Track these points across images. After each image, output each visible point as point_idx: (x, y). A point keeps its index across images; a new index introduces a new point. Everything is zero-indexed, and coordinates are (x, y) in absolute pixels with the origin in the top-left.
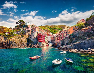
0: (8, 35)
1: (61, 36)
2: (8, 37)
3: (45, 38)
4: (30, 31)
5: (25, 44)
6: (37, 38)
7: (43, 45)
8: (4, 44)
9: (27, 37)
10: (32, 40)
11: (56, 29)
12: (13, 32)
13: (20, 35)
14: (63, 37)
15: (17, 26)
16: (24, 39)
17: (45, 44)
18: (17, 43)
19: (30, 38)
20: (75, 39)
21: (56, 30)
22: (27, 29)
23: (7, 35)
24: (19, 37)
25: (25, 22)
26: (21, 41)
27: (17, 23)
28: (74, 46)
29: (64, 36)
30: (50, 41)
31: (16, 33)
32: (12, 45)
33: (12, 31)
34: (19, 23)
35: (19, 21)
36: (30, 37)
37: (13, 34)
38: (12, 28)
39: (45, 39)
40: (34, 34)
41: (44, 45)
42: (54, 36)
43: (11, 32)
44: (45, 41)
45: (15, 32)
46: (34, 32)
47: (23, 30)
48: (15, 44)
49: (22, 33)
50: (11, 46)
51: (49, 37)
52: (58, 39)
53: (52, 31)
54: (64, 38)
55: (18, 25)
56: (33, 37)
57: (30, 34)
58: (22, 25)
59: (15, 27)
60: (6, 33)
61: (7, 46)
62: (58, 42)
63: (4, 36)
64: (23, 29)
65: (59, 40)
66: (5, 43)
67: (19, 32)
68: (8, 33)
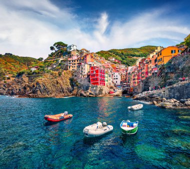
0: (36, 73)
1: (142, 71)
2: (35, 77)
3: (106, 75)
4: (76, 62)
5: (65, 90)
6: (88, 76)
7: (101, 90)
8: (28, 89)
9: (70, 76)
10: (79, 81)
11: (134, 56)
12: (43, 65)
13: (57, 72)
14: (147, 73)
15: (52, 54)
16: (62, 79)
17: (106, 90)
18: (48, 86)
19: (75, 78)
20: (173, 76)
21: (135, 58)
22: (70, 59)
23: (33, 73)
24: (54, 75)
25: (66, 45)
26: (57, 83)
27: (52, 48)
28: (170, 91)
29: (150, 70)
30: (119, 83)
31: (49, 68)
32: (41, 92)
34: (55, 47)
35: (55, 44)
37: (43, 70)
38: (42, 59)
39: (106, 79)
40: (82, 68)
41: (104, 92)
42: (128, 72)
43: (41, 67)
44: (106, 82)
45: (48, 66)
46: (83, 64)
47: (62, 61)
48: (46, 90)
49: (59, 67)
50: (39, 92)
51: (116, 74)
52: (136, 77)
53: (125, 61)
54: (149, 74)
55: (54, 51)
56: (80, 76)
57: (76, 68)
58: (61, 52)
59: (48, 56)
60: (31, 69)
61: (31, 93)
62: (136, 84)
63: (29, 74)
64: (63, 59)
65: (138, 79)
66: (30, 87)
67: (55, 66)
68: (35, 69)
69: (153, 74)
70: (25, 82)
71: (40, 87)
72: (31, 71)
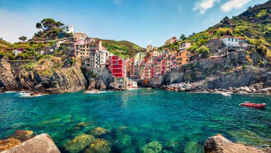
0: (22, 58)
1: (158, 66)
2: (23, 63)
4: (86, 48)
8: (22, 80)
10: (95, 72)
11: (117, 48)
13: (60, 59)
14: (164, 68)
15: (40, 33)
20: (199, 73)
23: (17, 58)
27: (38, 26)
31: (42, 52)
32: (60, 86)
33: (28, 46)
34: (42, 25)
35: (43, 21)
36: (88, 65)
37: (33, 54)
38: (25, 38)
40: (99, 57)
43: (27, 49)
45: (39, 49)
47: (62, 44)
49: (61, 52)
52: (149, 71)
54: (167, 69)
55: (41, 30)
56: (96, 65)
57: (85, 56)
58: (54, 32)
59: (34, 35)
60: (13, 51)
61: (44, 87)
62: (150, 77)
63: (10, 58)
64: (62, 42)
65: (152, 73)
67: (52, 50)
68: (20, 52)
69: (172, 69)
70: (5, 69)
71: (59, 78)
72: (14, 55)
